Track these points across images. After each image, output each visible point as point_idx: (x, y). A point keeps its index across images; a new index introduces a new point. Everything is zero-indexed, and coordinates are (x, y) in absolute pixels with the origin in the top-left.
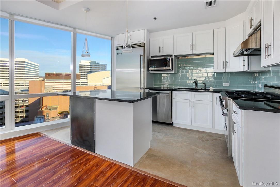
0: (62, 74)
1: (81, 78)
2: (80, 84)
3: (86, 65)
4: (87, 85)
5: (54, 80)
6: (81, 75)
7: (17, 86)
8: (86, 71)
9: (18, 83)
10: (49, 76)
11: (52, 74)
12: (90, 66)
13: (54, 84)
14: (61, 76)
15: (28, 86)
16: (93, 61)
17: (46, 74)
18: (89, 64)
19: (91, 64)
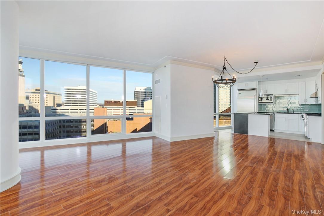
0: (119, 101)
1: (137, 105)
2: (137, 111)
3: (141, 92)
4: (143, 112)
5: (112, 107)
6: (138, 102)
7: (82, 112)
8: (141, 98)
9: (83, 110)
10: (108, 103)
11: (110, 101)
12: (144, 93)
13: (112, 111)
14: (119, 103)
15: (94, 113)
16: (147, 87)
17: (106, 101)
18: (144, 91)
19: (146, 91)
